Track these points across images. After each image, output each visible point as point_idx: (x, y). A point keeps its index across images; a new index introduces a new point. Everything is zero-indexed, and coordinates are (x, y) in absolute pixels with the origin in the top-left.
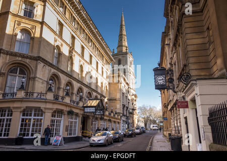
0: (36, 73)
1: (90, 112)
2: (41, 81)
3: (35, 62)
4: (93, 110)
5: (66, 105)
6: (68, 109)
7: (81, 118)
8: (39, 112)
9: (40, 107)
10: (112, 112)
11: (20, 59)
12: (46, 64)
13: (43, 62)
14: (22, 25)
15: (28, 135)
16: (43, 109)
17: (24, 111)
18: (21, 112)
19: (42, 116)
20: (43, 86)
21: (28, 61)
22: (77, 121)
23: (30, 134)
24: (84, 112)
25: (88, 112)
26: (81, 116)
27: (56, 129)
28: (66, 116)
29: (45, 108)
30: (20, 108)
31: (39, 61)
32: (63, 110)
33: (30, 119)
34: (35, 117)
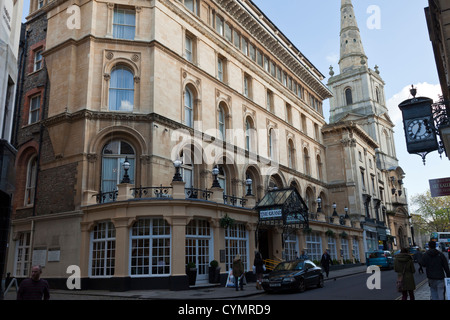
0: (150, 148)
1: (271, 219)
2: (163, 162)
3: (147, 125)
4: (277, 213)
5: (216, 208)
6: (220, 216)
7: (253, 233)
8: (162, 225)
9: (162, 216)
10: (335, 214)
11: (119, 124)
12: (170, 127)
13: (162, 124)
14: (116, 56)
15: (147, 272)
16: (169, 220)
17: (134, 224)
18: (128, 227)
19: (167, 233)
20: (167, 172)
21: (133, 125)
22: (247, 239)
23: (150, 270)
24: (261, 220)
25: (266, 219)
26: (254, 229)
27: (200, 258)
28: (218, 230)
29: (173, 218)
30: (127, 219)
31: (154, 123)
32: (210, 218)
33: (147, 241)
34: (156, 237)
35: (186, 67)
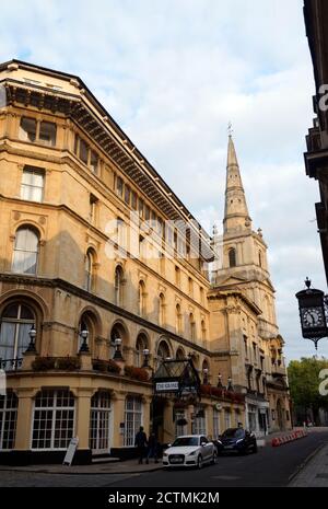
0: (53, 314)
1: (167, 391)
2: (63, 329)
3: (50, 290)
4: (174, 385)
7: (148, 406)
8: (67, 397)
9: (68, 388)
11: (22, 287)
12: (71, 292)
13: (64, 289)
14: (23, 217)
15: (48, 445)
16: (75, 391)
17: (39, 394)
18: (32, 398)
19: (72, 405)
20: (67, 340)
21: (36, 290)
22: (142, 411)
23: (52, 443)
24: (156, 392)
25: (162, 392)
26: (149, 401)
27: (100, 431)
28: (119, 402)
29: (79, 389)
30: (32, 389)
31: (57, 289)
32: (112, 390)
33: (50, 412)
34: (59, 408)
35: (88, 231)
